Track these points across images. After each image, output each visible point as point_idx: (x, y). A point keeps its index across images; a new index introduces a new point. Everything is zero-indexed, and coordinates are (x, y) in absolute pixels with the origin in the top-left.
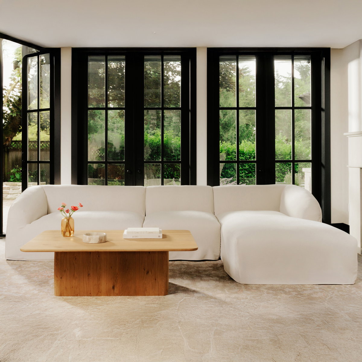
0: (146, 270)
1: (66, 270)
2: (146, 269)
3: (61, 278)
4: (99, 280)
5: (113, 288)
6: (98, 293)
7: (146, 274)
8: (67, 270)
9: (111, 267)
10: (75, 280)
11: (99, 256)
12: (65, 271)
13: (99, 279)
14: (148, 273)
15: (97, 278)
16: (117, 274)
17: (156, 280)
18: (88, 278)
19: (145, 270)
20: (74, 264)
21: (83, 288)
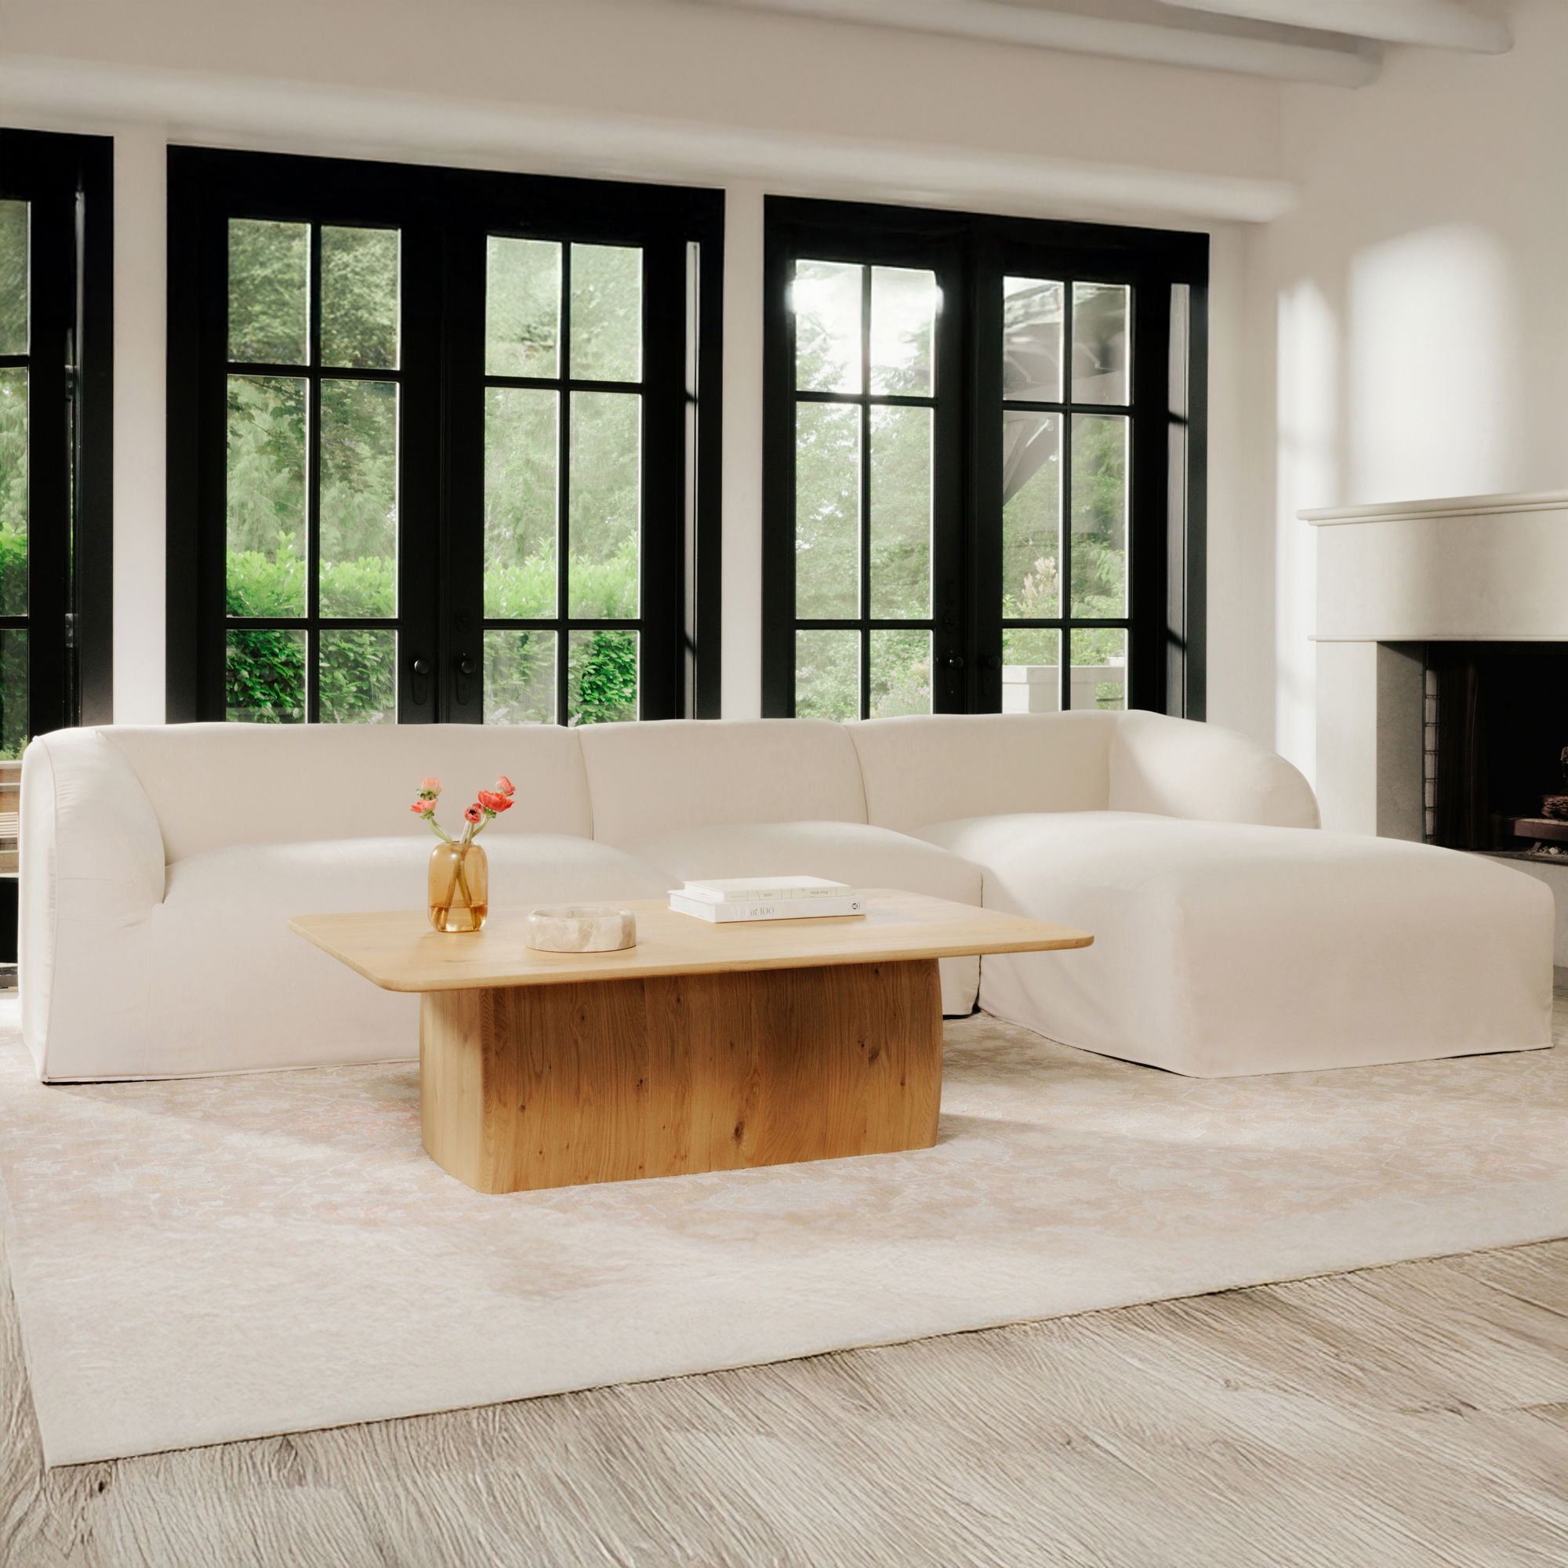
0: (867, 1048)
1: (542, 1072)
2: (867, 1043)
3: (523, 1108)
4: (683, 1104)
5: (738, 1133)
6: (676, 1163)
7: (866, 1060)
8: (546, 1069)
9: (732, 1045)
10: (582, 1112)
11: (678, 1000)
12: (539, 1076)
13: (684, 1096)
14: (874, 1056)
15: (673, 1096)
16: (755, 1071)
17: (903, 1084)
18: (638, 1101)
19: (863, 1046)
20: (576, 1042)
21: (613, 1147)
